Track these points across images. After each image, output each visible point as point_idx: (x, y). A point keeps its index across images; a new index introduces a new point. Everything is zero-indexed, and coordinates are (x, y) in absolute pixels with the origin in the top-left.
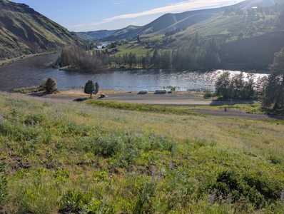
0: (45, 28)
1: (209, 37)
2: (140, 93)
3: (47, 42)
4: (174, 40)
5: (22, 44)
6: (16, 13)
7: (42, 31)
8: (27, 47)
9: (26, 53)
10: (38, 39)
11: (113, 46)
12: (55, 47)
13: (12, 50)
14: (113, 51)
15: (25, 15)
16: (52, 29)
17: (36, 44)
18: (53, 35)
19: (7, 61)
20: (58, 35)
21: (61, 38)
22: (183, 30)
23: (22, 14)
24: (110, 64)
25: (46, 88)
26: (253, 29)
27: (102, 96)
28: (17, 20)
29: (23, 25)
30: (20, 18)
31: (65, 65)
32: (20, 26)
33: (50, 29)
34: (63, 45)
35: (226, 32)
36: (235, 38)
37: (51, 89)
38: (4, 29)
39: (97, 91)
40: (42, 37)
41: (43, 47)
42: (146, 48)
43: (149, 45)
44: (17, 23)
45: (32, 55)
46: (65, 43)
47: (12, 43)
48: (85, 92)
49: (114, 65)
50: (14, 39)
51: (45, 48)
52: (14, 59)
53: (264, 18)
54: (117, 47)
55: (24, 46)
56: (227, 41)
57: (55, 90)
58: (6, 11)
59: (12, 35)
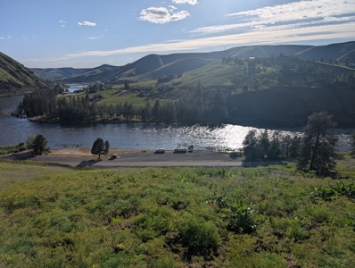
1: (212, 87)
2: (157, 152)
4: (172, 89)
11: (92, 90)
14: (95, 97)
16: (4, 64)
18: (5, 72)
20: (12, 73)
21: (16, 77)
22: (178, 77)
24: (101, 115)
25: (34, 147)
26: (257, 82)
27: (114, 157)
35: (229, 83)
36: (240, 91)
42: (139, 96)
43: (142, 92)
49: (106, 116)
53: (265, 70)
54: (99, 93)
56: (233, 93)
57: (46, 150)
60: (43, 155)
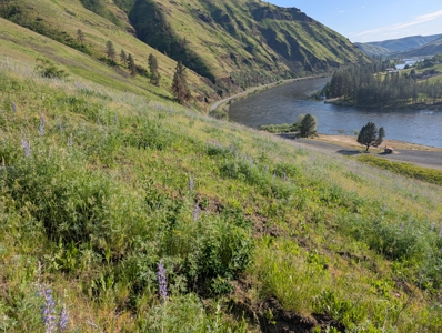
0: (316, 39)
3: (314, 60)
5: (281, 64)
6: (283, 21)
7: (311, 44)
8: (287, 69)
9: (284, 77)
10: (303, 57)
11: (428, 63)
12: (324, 68)
13: (268, 73)
15: (293, 23)
16: (327, 40)
17: (300, 64)
18: (326, 50)
19: (261, 87)
20: (332, 50)
21: (336, 54)
23: (289, 22)
24: (415, 97)
25: (301, 128)
27: (388, 152)
28: (282, 31)
29: (288, 38)
30: (285, 28)
31: (334, 96)
32: (283, 39)
33: (323, 41)
34: (338, 65)
37: (307, 130)
38: (265, 45)
39: (379, 142)
40: (309, 54)
41: (308, 68)
44: (281, 37)
45: (291, 80)
46: (341, 62)
47: (270, 64)
48: (359, 141)
49: (422, 98)
50: (274, 58)
51: (310, 70)
52: (269, 85)
55: (284, 66)
57: (313, 133)
58: (270, 21)
59: (272, 52)
60: (309, 139)
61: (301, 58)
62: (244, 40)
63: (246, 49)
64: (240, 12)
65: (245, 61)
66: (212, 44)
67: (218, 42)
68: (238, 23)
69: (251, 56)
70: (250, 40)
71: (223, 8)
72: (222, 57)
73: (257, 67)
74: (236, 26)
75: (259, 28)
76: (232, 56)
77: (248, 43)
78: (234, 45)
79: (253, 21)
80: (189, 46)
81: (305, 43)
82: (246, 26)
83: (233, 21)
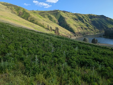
0: (109, 23)
3: (107, 28)
5: (96, 29)
7: (107, 24)
8: (98, 30)
9: (97, 32)
13: (92, 32)
15: (101, 19)
17: (103, 29)
18: (111, 25)
29: (100, 23)
30: (99, 20)
38: (92, 25)
40: (106, 26)
44: (97, 22)
45: (99, 33)
47: (93, 29)
50: (94, 28)
52: (91, 34)
58: (94, 19)
59: (94, 26)
61: (103, 28)
62: (86, 24)
63: (86, 26)
64: (86, 17)
65: (85, 29)
66: (76, 25)
67: (78, 24)
68: (85, 20)
69: (87, 27)
70: (88, 24)
71: (82, 17)
72: (79, 28)
73: (89, 30)
74: (84, 21)
75: (91, 21)
76: (82, 28)
77: (87, 24)
78: (83, 25)
79: (89, 19)
80: (70, 26)
81: (104, 24)
82: (87, 20)
83: (84, 19)
